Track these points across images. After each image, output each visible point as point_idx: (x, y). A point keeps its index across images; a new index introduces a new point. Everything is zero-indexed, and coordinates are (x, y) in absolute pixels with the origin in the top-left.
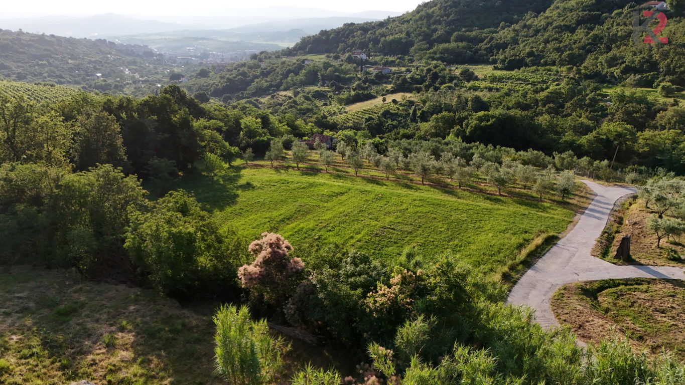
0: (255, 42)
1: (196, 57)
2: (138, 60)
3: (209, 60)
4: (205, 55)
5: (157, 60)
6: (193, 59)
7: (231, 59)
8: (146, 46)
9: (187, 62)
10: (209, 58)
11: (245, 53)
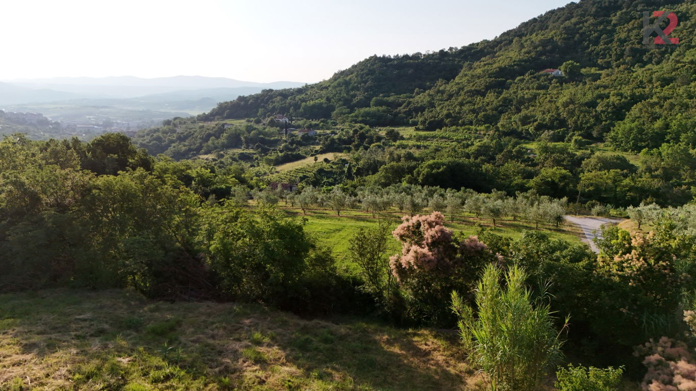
0: (163, 110)
1: (98, 125)
2: (31, 128)
3: (113, 128)
4: (108, 124)
5: (53, 128)
6: (96, 127)
7: (138, 127)
8: (40, 115)
9: (89, 130)
10: (112, 126)
11: (153, 122)
